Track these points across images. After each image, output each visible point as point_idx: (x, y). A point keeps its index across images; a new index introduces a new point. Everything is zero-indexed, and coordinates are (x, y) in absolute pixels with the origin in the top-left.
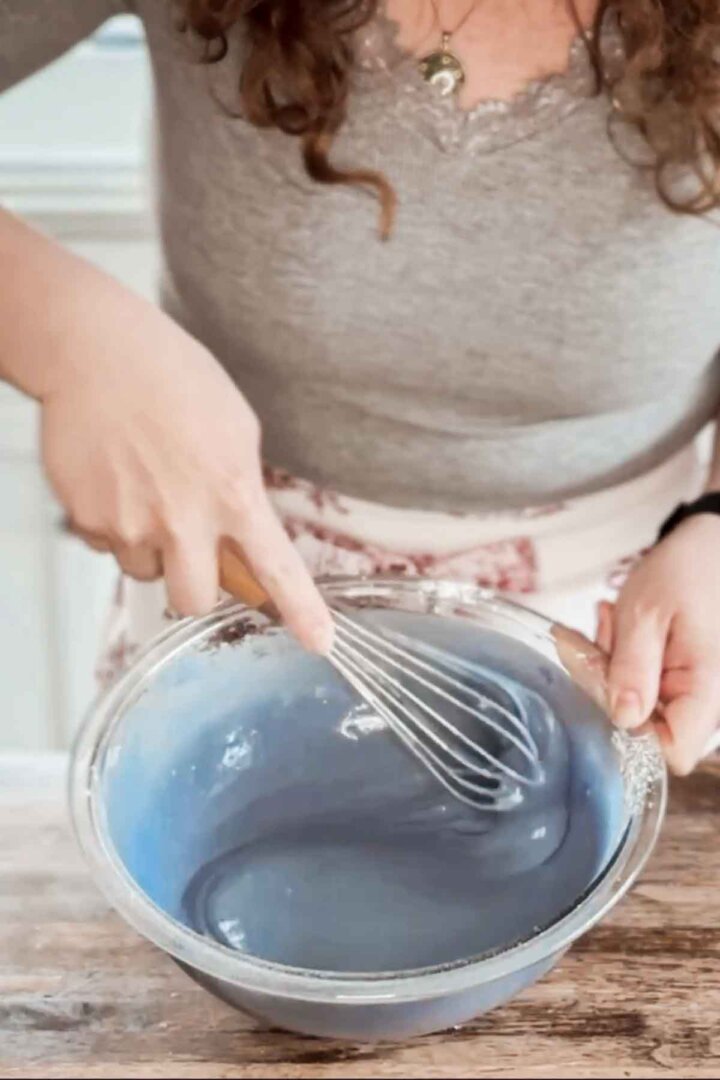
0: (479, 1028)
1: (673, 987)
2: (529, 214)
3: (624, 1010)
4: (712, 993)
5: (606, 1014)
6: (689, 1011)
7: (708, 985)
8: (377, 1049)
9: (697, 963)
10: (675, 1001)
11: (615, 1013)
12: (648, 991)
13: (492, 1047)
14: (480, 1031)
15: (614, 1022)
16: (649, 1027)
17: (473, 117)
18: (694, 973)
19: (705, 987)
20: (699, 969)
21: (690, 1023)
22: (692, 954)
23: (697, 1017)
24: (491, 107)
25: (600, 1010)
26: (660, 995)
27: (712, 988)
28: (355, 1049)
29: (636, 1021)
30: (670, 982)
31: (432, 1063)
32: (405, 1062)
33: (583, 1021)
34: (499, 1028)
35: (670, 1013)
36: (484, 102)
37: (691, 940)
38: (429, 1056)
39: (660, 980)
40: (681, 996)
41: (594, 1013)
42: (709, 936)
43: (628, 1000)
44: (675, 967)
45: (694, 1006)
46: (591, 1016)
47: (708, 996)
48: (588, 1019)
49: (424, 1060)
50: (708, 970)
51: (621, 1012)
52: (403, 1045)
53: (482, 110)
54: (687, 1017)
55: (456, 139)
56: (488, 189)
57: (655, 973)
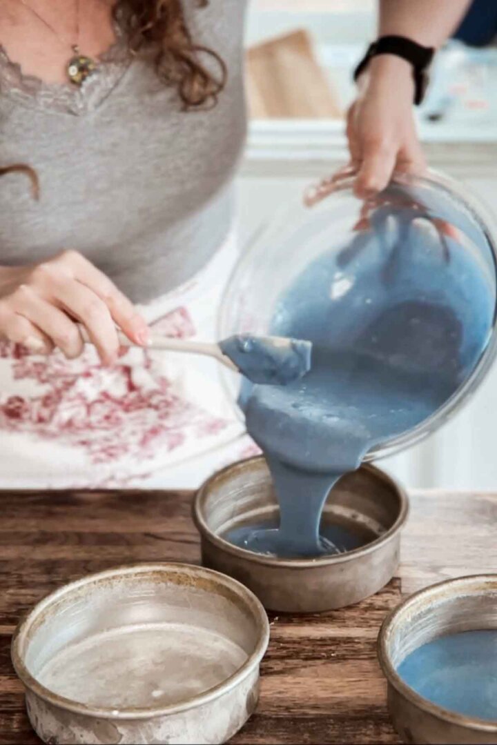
0: (347, 655)
8: (284, 668)
13: (355, 666)
14: (347, 657)
28: (271, 668)
31: (318, 677)
32: (301, 676)
34: (360, 655)
38: (316, 672)
49: (314, 674)
52: (300, 666)
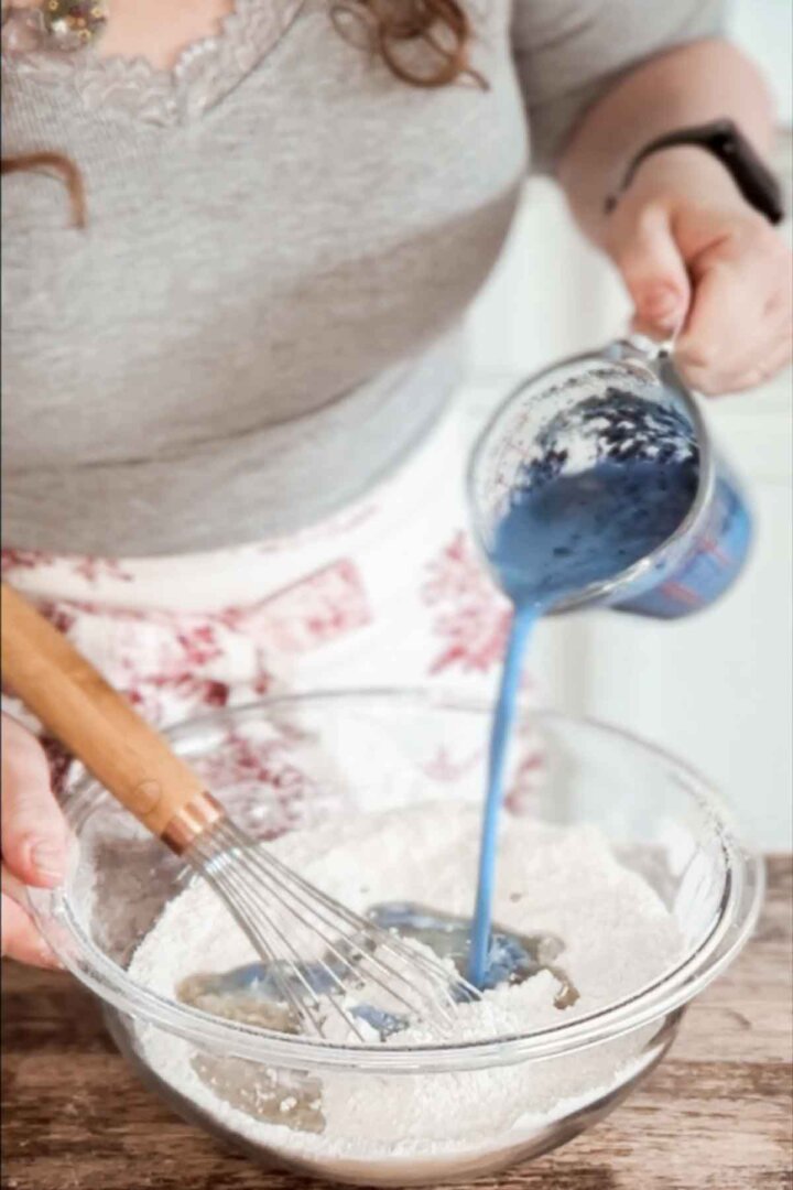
1: (649, 1135)
2: (289, 157)
3: (589, 1164)
4: (700, 1142)
5: (566, 1169)
6: (671, 1165)
7: (696, 1132)
9: (681, 1105)
10: (653, 1153)
11: (579, 1167)
12: (620, 1140)
15: (576, 1179)
16: (621, 1185)
17: (179, 70)
18: (676, 1117)
19: (691, 1136)
20: (683, 1113)
21: (672, 1180)
22: (675, 1094)
23: (679, 1173)
24: (198, 51)
25: (560, 1164)
26: (634, 1145)
27: (699, 1136)
29: (603, 1178)
30: (649, 1130)
33: (538, 1179)
35: (647, 1168)
36: (187, 47)
37: (671, 1076)
39: (634, 1127)
40: (660, 1148)
41: (551, 1168)
42: (695, 1072)
43: (593, 1152)
44: (653, 1110)
45: (676, 1159)
46: (548, 1171)
47: (696, 1147)
48: (545, 1176)
50: (695, 1115)
51: (586, 1167)
53: (188, 58)
54: (667, 1173)
55: (171, 104)
56: (231, 147)
57: (628, 1119)
